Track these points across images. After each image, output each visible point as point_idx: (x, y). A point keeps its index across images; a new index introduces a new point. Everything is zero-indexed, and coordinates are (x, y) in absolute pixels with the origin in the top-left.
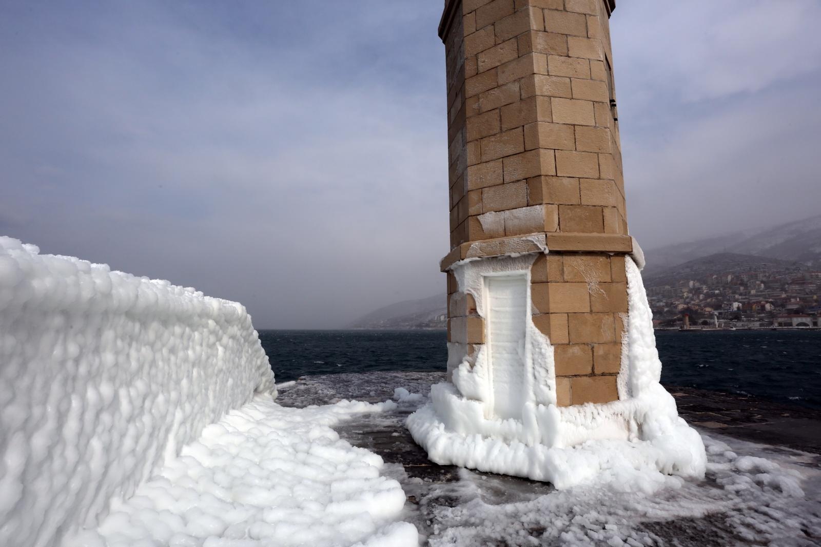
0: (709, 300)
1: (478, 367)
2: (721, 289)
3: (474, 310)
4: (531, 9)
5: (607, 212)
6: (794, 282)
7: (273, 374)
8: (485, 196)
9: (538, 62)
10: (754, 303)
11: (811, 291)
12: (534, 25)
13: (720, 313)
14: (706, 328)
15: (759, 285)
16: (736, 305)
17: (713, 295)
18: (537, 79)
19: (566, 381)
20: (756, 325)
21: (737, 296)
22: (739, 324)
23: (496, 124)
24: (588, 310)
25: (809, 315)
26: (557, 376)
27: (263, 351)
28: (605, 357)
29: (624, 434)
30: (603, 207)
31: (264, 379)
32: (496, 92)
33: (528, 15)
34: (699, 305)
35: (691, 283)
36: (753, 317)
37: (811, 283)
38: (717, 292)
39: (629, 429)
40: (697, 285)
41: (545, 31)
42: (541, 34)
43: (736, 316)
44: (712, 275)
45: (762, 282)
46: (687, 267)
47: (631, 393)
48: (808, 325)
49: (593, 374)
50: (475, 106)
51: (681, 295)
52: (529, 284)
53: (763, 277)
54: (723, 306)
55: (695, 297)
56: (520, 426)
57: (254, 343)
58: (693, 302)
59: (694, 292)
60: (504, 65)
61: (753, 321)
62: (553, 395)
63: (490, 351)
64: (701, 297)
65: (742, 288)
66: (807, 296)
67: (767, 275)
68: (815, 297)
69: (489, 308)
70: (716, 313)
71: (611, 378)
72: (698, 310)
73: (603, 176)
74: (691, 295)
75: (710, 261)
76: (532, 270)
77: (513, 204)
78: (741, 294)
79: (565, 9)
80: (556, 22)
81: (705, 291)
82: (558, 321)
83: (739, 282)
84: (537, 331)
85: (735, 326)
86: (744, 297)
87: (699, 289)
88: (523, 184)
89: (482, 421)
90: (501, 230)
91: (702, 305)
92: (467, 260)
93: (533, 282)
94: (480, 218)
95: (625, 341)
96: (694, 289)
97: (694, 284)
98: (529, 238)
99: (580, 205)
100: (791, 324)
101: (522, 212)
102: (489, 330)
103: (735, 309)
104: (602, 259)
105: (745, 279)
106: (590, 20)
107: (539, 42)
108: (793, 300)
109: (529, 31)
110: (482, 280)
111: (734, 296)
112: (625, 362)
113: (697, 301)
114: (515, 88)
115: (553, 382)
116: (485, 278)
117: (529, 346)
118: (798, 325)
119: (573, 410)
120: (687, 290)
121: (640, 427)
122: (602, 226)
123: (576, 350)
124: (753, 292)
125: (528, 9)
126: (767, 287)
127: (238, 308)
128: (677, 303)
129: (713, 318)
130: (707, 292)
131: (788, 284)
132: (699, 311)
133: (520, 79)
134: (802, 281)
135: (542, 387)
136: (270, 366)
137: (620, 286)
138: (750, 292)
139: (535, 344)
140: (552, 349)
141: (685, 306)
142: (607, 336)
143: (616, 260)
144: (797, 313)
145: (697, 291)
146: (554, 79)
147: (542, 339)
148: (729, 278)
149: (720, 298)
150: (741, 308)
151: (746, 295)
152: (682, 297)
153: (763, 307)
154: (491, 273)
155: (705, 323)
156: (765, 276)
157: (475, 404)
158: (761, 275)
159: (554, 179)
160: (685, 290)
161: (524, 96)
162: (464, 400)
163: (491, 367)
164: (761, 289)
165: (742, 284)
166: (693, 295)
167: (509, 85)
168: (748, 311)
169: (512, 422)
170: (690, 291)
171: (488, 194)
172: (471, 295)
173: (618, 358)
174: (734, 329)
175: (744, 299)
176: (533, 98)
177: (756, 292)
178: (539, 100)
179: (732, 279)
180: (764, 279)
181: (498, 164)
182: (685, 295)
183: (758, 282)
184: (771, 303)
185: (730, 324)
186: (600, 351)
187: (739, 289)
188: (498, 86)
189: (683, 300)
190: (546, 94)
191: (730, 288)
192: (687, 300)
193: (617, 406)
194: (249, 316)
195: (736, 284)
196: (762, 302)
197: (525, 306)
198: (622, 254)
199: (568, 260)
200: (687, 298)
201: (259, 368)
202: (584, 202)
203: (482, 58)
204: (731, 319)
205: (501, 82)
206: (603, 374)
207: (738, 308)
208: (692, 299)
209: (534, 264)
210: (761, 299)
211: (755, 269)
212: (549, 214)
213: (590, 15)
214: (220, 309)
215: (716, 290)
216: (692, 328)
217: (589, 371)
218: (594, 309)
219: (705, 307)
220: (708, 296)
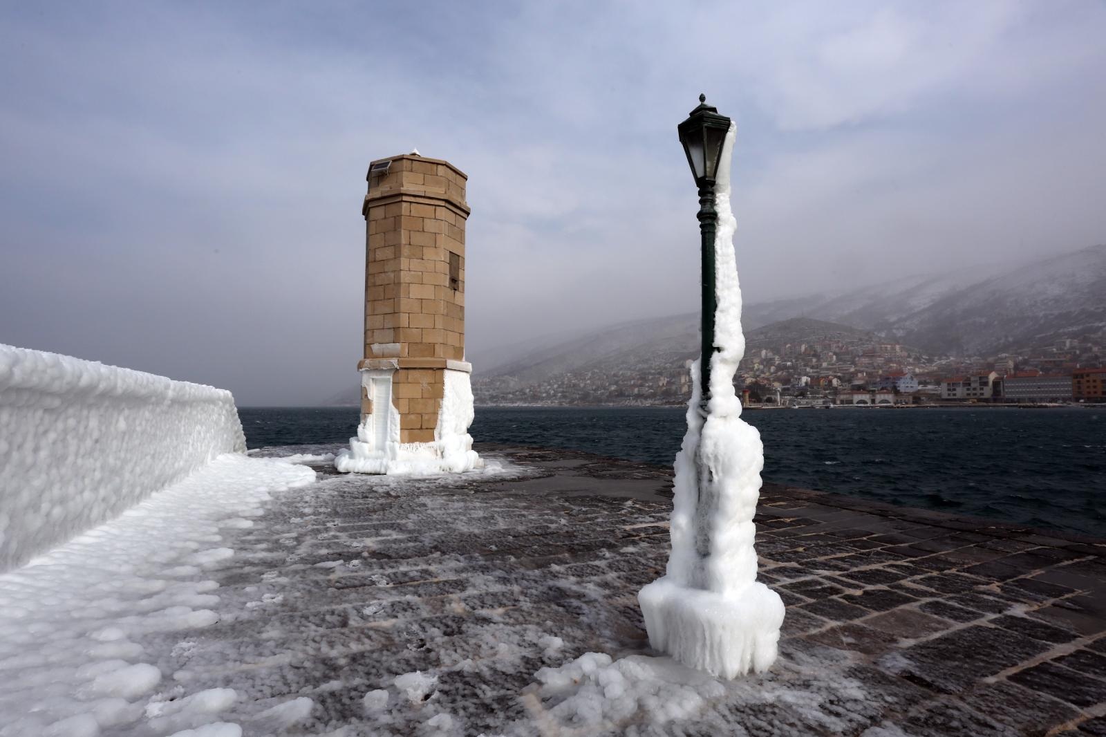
0: (779, 373)
1: (367, 426)
2: (794, 360)
3: (366, 396)
4: (403, 231)
5: (436, 346)
6: (865, 355)
7: (245, 438)
8: (375, 334)
9: (404, 263)
10: (823, 377)
11: (879, 366)
12: (403, 242)
13: (784, 390)
14: (770, 406)
15: (831, 357)
16: (804, 379)
17: (785, 368)
18: (402, 273)
19: (406, 432)
20: (819, 403)
21: (808, 369)
22: (804, 401)
23: (382, 294)
24: (421, 397)
25: (869, 392)
26: (401, 429)
27: (239, 421)
28: (428, 420)
29: (434, 457)
30: (434, 344)
31: (239, 441)
32: (383, 275)
33: (400, 235)
34: (768, 379)
35: (764, 352)
36: (818, 394)
37: (880, 356)
38: (789, 363)
39: (437, 455)
40: (770, 355)
41: (410, 244)
42: (407, 246)
43: (802, 393)
44: (786, 344)
45: (835, 353)
46: (762, 333)
47: (440, 438)
48: (867, 403)
49: (421, 428)
50: (373, 281)
51: (751, 366)
52: (391, 383)
53: (836, 348)
54: (792, 380)
55: (766, 370)
56: (383, 453)
57: (234, 415)
58: (763, 375)
59: (765, 363)
60: (388, 260)
61: (818, 398)
62: (398, 437)
63: (375, 418)
64: (773, 369)
65: (814, 360)
66: (873, 370)
67: (840, 345)
68: (880, 372)
69: (375, 394)
70: (779, 389)
71: (431, 430)
72: (765, 385)
73: (436, 327)
74: (761, 367)
75: (786, 326)
76: (393, 377)
77: (387, 340)
78: (812, 367)
79: (423, 231)
80: (417, 239)
81: (777, 362)
82: (404, 403)
83: (812, 353)
84: (393, 407)
85: (799, 403)
86: (815, 370)
87: (771, 359)
88: (392, 330)
89: (367, 452)
90: (381, 354)
91: (772, 379)
92: (363, 369)
93: (393, 383)
94: (372, 346)
95: (440, 412)
96: (765, 360)
97: (766, 354)
98: (391, 361)
99: (421, 343)
100: (851, 402)
101: (391, 346)
102: (375, 407)
103: (804, 385)
104: (430, 371)
105: (819, 350)
106: (438, 236)
107: (405, 251)
108: (860, 375)
109: (400, 244)
110: (371, 380)
111: (806, 369)
112: (439, 422)
113: (767, 374)
114: (392, 275)
115: (398, 432)
116: (373, 379)
117: (389, 415)
118: (858, 403)
119: (407, 445)
120: (758, 361)
121: (442, 453)
122: (433, 354)
123: (413, 417)
124: (825, 365)
125: (400, 231)
126: (839, 360)
127: (228, 393)
128: (746, 376)
129: (776, 395)
130: (779, 364)
131: (858, 356)
132: (767, 386)
133: (395, 271)
134: (871, 354)
135: (394, 434)
136: (243, 432)
137: (440, 385)
138: (821, 365)
139: (392, 414)
140: (400, 415)
141: (754, 380)
142: (430, 409)
143: (438, 372)
144: (859, 389)
145: (768, 362)
146: (413, 273)
147: (395, 411)
148: (803, 348)
149: (791, 371)
150: (809, 383)
151: (817, 368)
152: (752, 369)
153: (830, 382)
154: (375, 377)
155: (769, 400)
156: (839, 347)
157: (364, 444)
158: (835, 345)
159: (408, 330)
160: (756, 360)
161: (396, 282)
162: (359, 443)
163: (374, 426)
164: (833, 362)
165: (815, 355)
166: (764, 367)
167: (389, 273)
168: (815, 387)
169: (380, 451)
170: (761, 363)
171: (377, 333)
172: (365, 388)
173: (436, 420)
174: (797, 407)
175: (815, 372)
176: (399, 283)
177: (828, 364)
178: (403, 286)
179: (806, 349)
180: (837, 350)
181: (382, 317)
182: (756, 366)
183: (831, 354)
184: (839, 378)
185: (795, 401)
186: (426, 417)
187: (812, 361)
188: (384, 272)
189: (752, 372)
190: (407, 282)
191: (803, 359)
192: (757, 373)
193: (431, 444)
194: (233, 398)
195: (809, 355)
196: (830, 377)
197: (389, 394)
198: (443, 369)
199: (411, 372)
200: (758, 370)
201: (236, 432)
202: (424, 341)
203: (378, 252)
204: (797, 396)
205: (386, 270)
206: (427, 429)
207: (806, 383)
208: (763, 372)
209: (394, 374)
210: (831, 373)
211: (830, 338)
212: (403, 348)
213: (438, 234)
214: (224, 396)
215: (788, 361)
216: (753, 406)
217: (419, 427)
218: (424, 396)
219: (774, 381)
220: (779, 368)
